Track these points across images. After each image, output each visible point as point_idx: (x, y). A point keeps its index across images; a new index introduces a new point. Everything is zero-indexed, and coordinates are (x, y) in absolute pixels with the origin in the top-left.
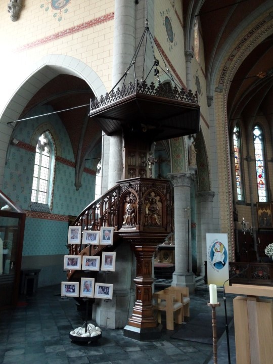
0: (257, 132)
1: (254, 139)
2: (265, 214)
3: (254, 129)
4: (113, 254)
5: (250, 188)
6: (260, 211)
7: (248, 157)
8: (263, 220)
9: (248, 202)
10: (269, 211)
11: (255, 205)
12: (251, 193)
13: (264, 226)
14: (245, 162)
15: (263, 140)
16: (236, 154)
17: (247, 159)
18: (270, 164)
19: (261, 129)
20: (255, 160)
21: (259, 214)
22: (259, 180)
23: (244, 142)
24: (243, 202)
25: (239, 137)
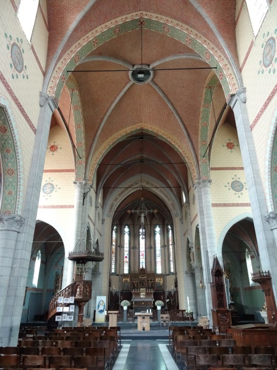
0: (127, 229)
1: (125, 234)
2: (126, 281)
3: (125, 227)
4: (74, 306)
5: (120, 265)
6: (124, 280)
7: (120, 246)
8: (125, 285)
9: (118, 273)
10: (129, 280)
11: (121, 275)
12: (120, 268)
13: (125, 289)
14: (118, 248)
15: (130, 235)
16: (114, 243)
17: (119, 247)
18: (132, 250)
19: (129, 227)
20: (124, 247)
21: (123, 281)
22: (125, 259)
23: (119, 236)
24: (115, 274)
25: (116, 232)
